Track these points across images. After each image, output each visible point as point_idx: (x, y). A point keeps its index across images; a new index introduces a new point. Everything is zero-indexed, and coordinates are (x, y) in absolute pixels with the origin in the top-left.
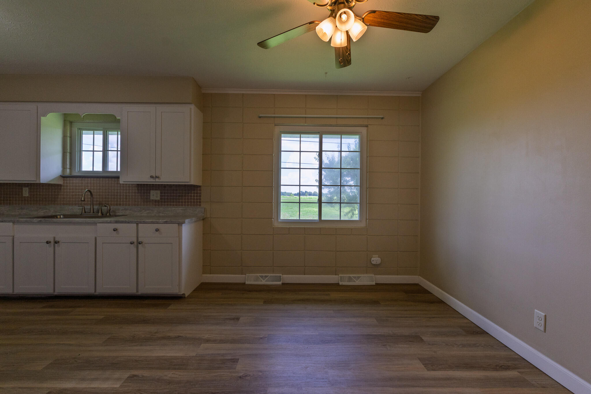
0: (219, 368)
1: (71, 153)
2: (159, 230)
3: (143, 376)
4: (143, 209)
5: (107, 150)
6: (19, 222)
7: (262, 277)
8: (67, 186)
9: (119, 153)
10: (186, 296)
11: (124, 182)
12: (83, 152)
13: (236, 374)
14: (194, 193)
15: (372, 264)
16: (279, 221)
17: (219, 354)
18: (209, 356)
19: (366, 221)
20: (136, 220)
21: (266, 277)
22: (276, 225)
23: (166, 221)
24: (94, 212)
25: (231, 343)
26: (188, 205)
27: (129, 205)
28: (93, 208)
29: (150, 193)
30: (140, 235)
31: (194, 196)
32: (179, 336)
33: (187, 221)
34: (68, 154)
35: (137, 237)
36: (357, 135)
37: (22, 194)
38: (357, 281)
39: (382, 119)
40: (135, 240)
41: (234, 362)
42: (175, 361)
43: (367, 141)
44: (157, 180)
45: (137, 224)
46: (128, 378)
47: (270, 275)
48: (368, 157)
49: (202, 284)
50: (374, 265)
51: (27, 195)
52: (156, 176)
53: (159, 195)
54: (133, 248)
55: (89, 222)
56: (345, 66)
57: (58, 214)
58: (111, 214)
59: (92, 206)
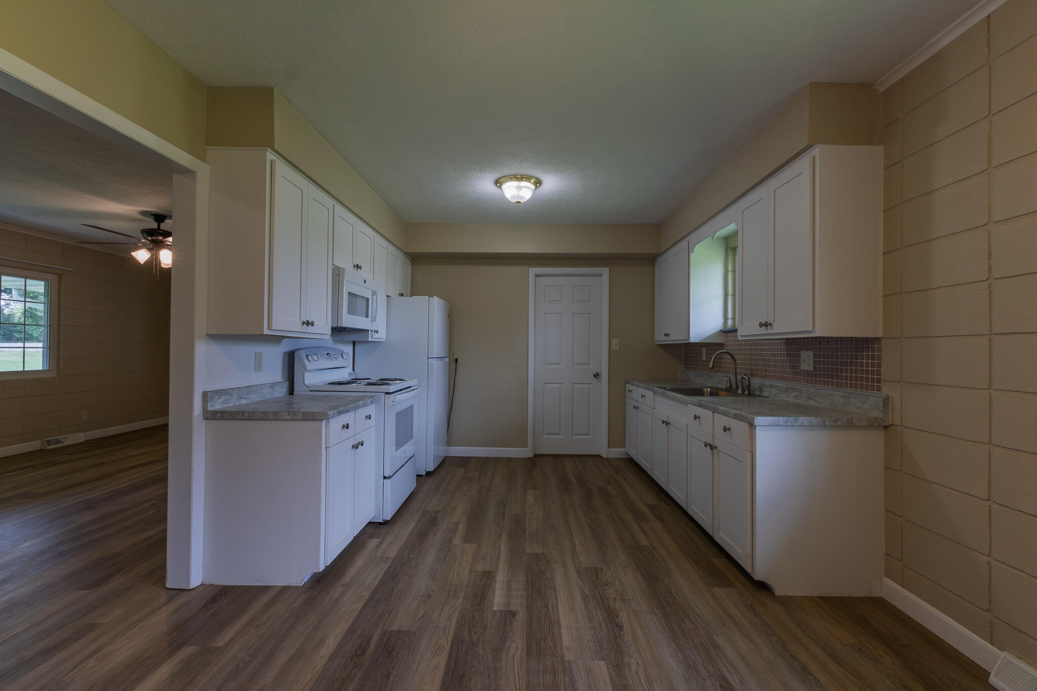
1: (734, 296)
4: (790, 388)
8: (728, 346)
10: (779, 593)
14: (868, 357)
23: (736, 415)
24: (737, 387)
27: (777, 378)
28: (736, 380)
29: (800, 356)
30: (715, 433)
31: (867, 363)
33: (763, 420)
34: (730, 298)
40: (710, 440)
44: (770, 330)
45: (713, 413)
53: (811, 361)
59: (735, 376)
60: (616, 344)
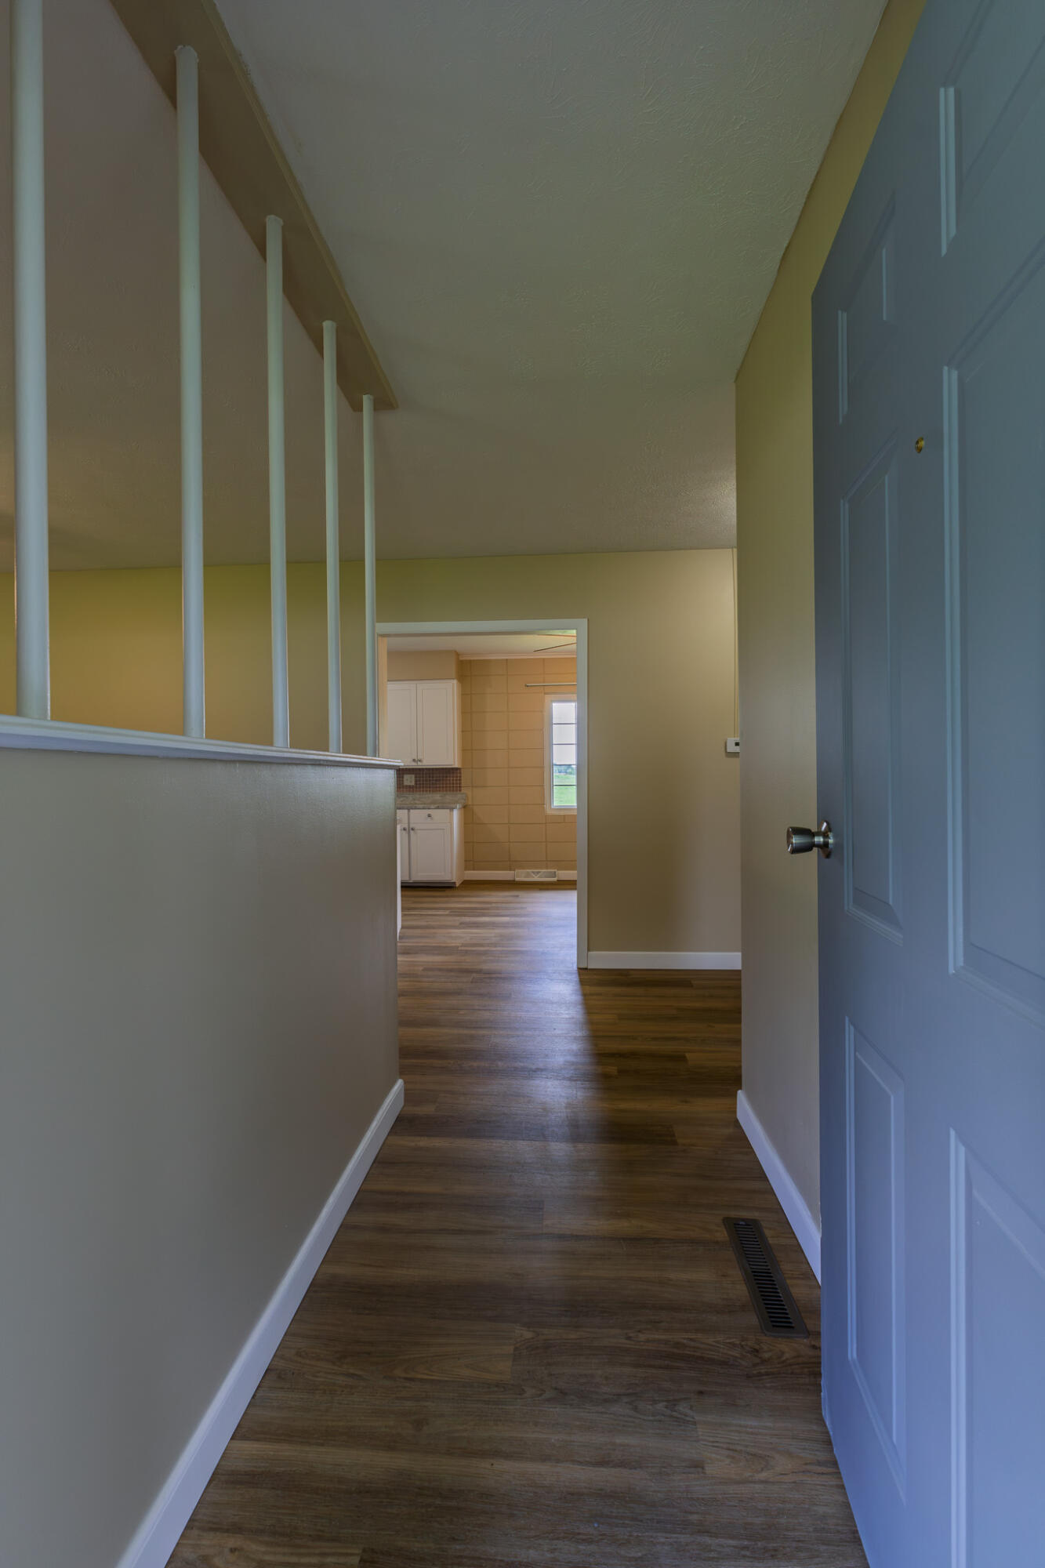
2: (430, 816)
7: (534, 872)
10: (457, 885)
14: (453, 777)
16: (552, 808)
20: (405, 806)
21: (538, 873)
22: (549, 812)
23: (438, 806)
26: (446, 791)
29: (403, 777)
30: (411, 821)
31: (453, 780)
33: (457, 806)
35: (409, 823)
44: (419, 763)
45: (408, 810)
47: (543, 870)
49: (466, 881)
52: (419, 759)
53: (413, 780)
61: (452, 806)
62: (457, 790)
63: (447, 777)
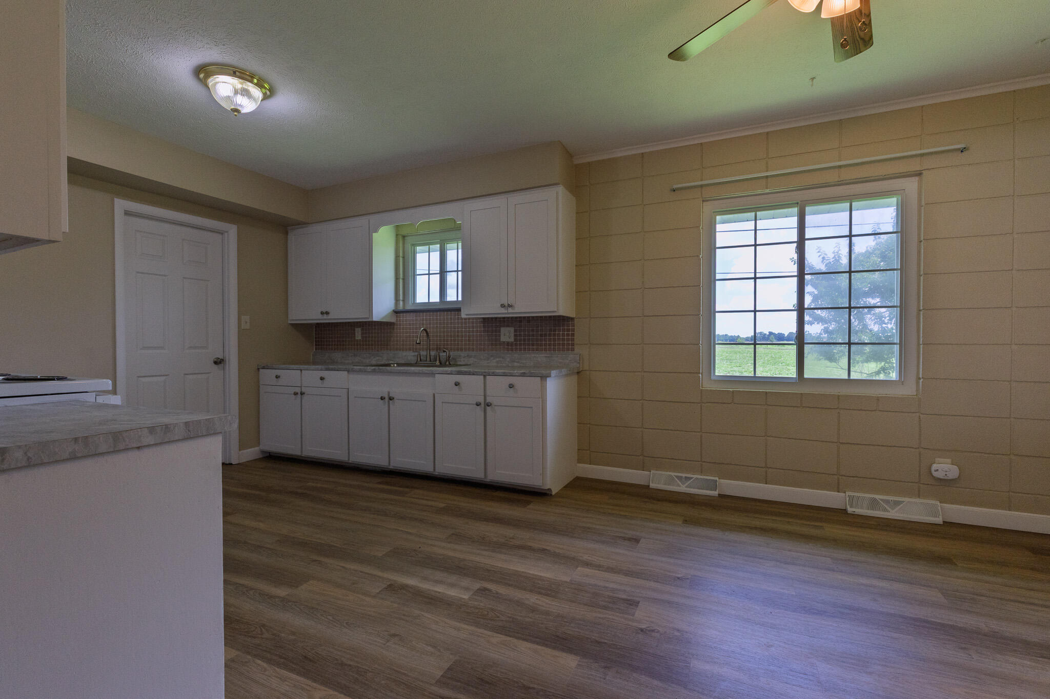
0: (605, 608)
1: (403, 279)
2: (513, 386)
3: (497, 593)
4: (492, 356)
5: (445, 270)
6: (353, 371)
7: (680, 478)
8: (400, 325)
9: (460, 273)
10: (553, 493)
11: (467, 315)
12: (417, 276)
13: (635, 624)
14: (564, 330)
15: (933, 476)
16: (713, 378)
17: (607, 588)
18: (590, 587)
19: (918, 383)
20: (483, 371)
21: (687, 479)
22: (707, 385)
23: (524, 373)
24: (430, 361)
25: (626, 576)
27: (473, 350)
28: (430, 355)
29: (500, 332)
30: (488, 393)
31: (564, 333)
32: (544, 550)
33: (554, 373)
34: (401, 281)
35: (485, 395)
36: (893, 197)
37: (354, 338)
38: (893, 509)
39: (962, 151)
40: (481, 400)
41: (630, 605)
42: (540, 582)
43: (920, 206)
44: (510, 310)
45: (485, 376)
46: (477, 590)
47: (695, 476)
48: (921, 242)
49: (578, 479)
50: (940, 480)
51: (360, 338)
52: (508, 304)
53: (512, 335)
54: (479, 411)
55: (426, 372)
56: (857, 51)
57: (391, 362)
58: (451, 363)
59: (428, 351)
60: (246, 322)
61: (544, 372)
62: (568, 349)
63: (555, 330)
